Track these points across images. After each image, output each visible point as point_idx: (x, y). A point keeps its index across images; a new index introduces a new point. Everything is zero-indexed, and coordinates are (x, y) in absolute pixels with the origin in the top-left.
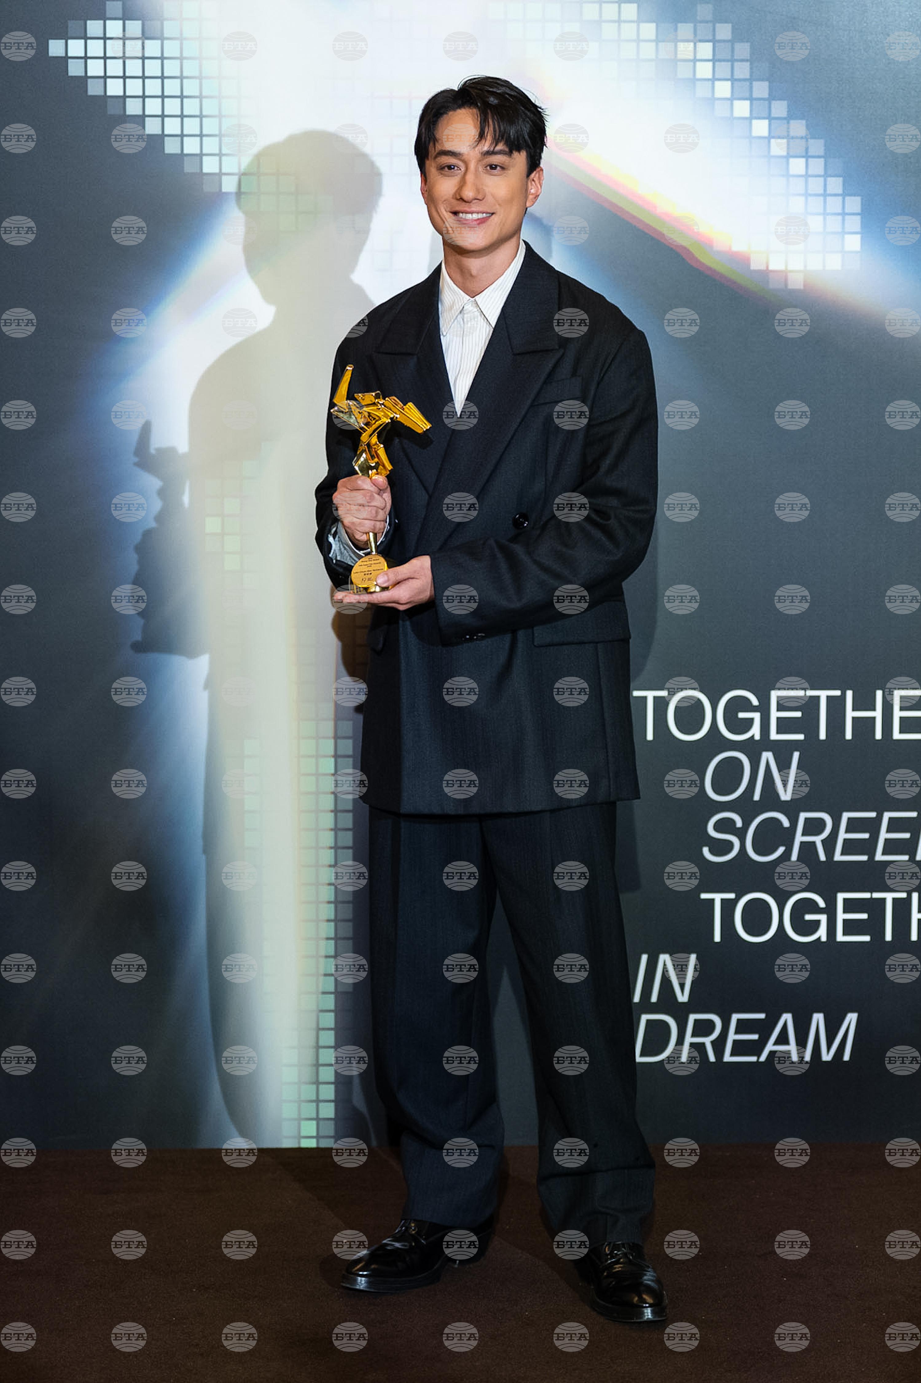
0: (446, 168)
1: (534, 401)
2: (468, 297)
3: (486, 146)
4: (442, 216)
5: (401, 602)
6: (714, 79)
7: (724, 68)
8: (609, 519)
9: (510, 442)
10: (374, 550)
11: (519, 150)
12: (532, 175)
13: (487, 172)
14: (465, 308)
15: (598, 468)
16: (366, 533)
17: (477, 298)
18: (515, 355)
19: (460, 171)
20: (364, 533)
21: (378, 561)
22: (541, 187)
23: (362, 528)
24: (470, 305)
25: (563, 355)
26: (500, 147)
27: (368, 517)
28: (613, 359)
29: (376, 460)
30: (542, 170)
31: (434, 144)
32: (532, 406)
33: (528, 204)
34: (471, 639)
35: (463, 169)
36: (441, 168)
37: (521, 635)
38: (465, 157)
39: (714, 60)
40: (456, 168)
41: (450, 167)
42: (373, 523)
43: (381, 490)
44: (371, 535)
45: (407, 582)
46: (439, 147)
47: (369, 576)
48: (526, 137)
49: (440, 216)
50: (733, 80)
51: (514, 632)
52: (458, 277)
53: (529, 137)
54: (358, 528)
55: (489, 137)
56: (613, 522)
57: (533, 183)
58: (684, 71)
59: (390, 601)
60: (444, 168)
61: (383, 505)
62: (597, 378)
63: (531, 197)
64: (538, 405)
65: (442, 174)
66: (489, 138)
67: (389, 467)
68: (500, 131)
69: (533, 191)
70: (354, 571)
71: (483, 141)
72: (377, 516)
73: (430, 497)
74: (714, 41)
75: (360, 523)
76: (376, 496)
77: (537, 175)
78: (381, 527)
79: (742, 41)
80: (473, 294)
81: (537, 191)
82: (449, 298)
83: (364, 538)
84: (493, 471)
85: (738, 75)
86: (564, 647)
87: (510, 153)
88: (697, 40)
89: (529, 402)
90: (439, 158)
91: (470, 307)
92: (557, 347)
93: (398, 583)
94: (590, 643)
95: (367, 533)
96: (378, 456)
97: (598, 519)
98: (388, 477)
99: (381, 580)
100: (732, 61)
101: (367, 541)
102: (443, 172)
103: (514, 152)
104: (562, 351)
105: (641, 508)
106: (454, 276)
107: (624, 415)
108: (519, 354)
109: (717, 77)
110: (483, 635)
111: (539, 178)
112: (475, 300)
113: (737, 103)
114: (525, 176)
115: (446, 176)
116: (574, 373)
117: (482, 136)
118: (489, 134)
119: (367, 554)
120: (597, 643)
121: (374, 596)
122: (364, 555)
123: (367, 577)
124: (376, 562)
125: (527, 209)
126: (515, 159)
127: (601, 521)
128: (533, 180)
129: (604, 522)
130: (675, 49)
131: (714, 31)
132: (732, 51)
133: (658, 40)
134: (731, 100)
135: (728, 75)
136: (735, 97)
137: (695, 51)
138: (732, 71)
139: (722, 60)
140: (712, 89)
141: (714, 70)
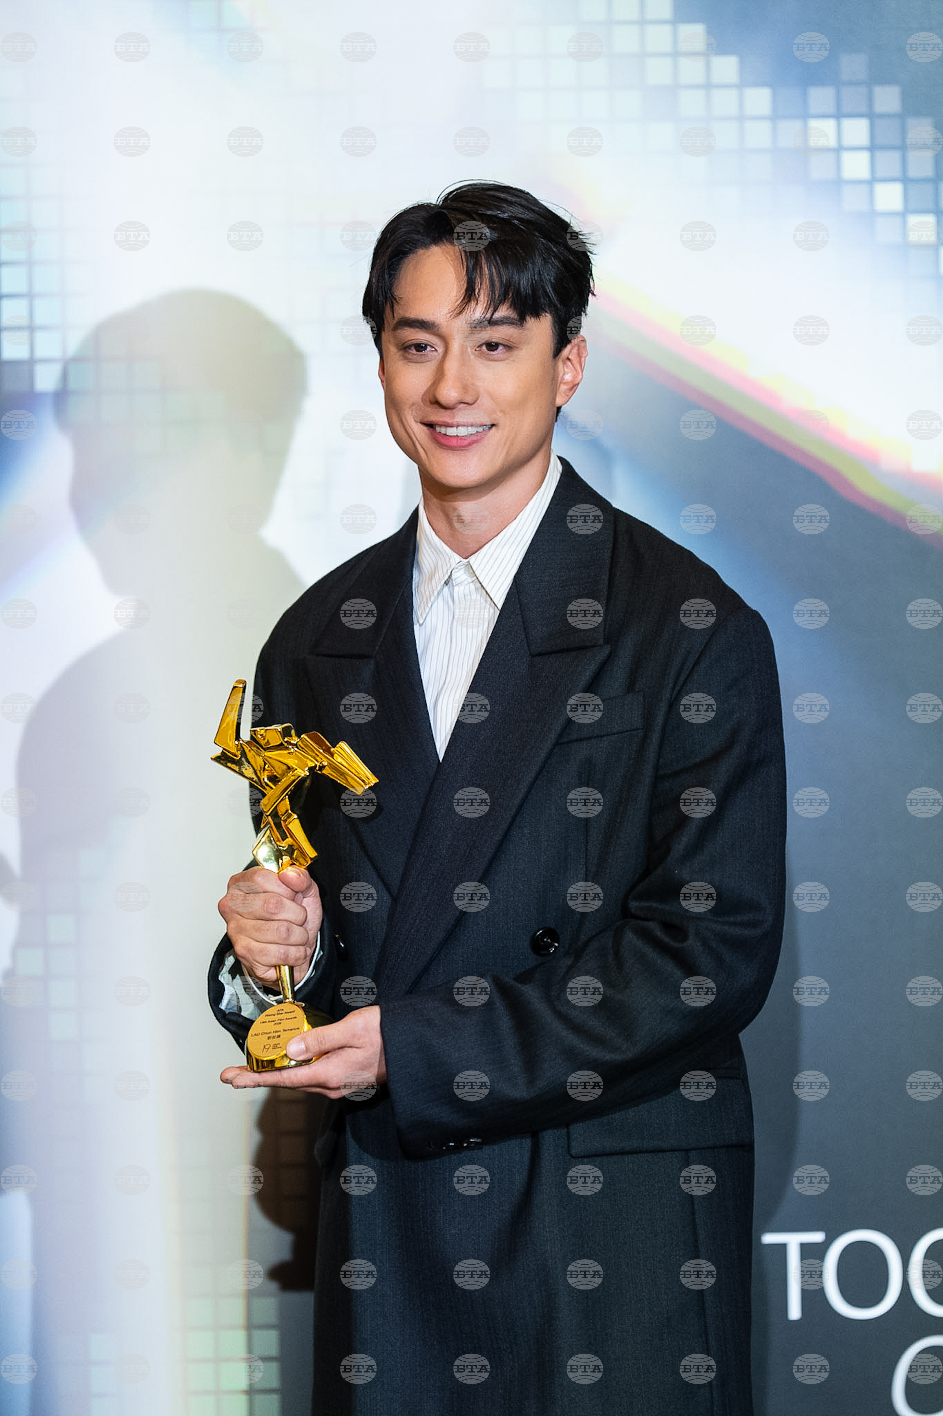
0: (413, 348)
1: (560, 736)
2: (457, 558)
3: (478, 311)
4: (408, 427)
5: (331, 1086)
6: (873, 180)
7: (890, 161)
8: (685, 938)
9: (521, 806)
10: (289, 995)
11: (536, 314)
12: (566, 352)
13: (481, 355)
14: (453, 577)
15: (669, 850)
16: (275, 967)
17: (472, 559)
18: (533, 656)
19: (435, 353)
20: (271, 966)
21: (292, 1015)
22: (582, 372)
23: (264, 958)
24: (462, 571)
25: (609, 656)
26: (503, 311)
27: (275, 938)
28: (697, 663)
29: (289, 840)
30: (584, 341)
31: (392, 307)
32: (557, 744)
33: (559, 402)
34: (458, 1148)
35: (441, 350)
36: (405, 348)
37: (549, 1138)
38: (444, 330)
39: (873, 148)
40: (429, 348)
41: (420, 347)
42: (282, 949)
43: (297, 892)
44: (285, 970)
45: (341, 1052)
46: (401, 312)
47: (276, 1041)
48: (549, 289)
49: (404, 427)
50: (905, 180)
51: (535, 1135)
52: (442, 525)
53: (554, 290)
54: (258, 958)
55: (482, 296)
56: (692, 944)
57: (569, 363)
58: (821, 168)
59: (313, 1082)
60: (409, 347)
61: (300, 918)
62: (668, 695)
63: (563, 388)
64: (568, 743)
65: (405, 358)
66: (483, 298)
67: (312, 853)
68: (501, 281)
69: (568, 377)
70: (252, 1032)
71: (473, 304)
72: (289, 936)
73: (395, 900)
74: (871, 116)
75: (261, 951)
76: (288, 903)
77: (575, 351)
78: (298, 955)
79: (917, 113)
80: (466, 554)
81: (575, 377)
82: (429, 558)
83: (271, 974)
84: (495, 857)
85: (913, 172)
86: (626, 1158)
87: (522, 319)
88: (839, 115)
89: (553, 736)
90: (399, 331)
91: (460, 576)
92: (601, 642)
93: (324, 1053)
94: (672, 1150)
95: (277, 967)
96: (292, 836)
97: (667, 940)
98: (309, 869)
99: (295, 1048)
100: (903, 148)
101: (277, 980)
102: (407, 355)
103: (528, 318)
104: (607, 650)
105: (745, 918)
106: (436, 524)
107: (716, 757)
108: (540, 655)
109: (879, 174)
110: (479, 1140)
111: (579, 356)
112: (469, 564)
113: (913, 220)
114: (551, 355)
115: (410, 361)
116: (630, 688)
117: (470, 294)
118: (482, 292)
119: (279, 1002)
120: (687, 1151)
121: (285, 1074)
122: (274, 1003)
123: (272, 1042)
124: (289, 1016)
125: (559, 409)
126: (528, 329)
127: (672, 943)
128: (568, 359)
129: (681, 945)
130: (805, 132)
131: (870, 99)
132: (903, 131)
133: (775, 117)
134: (904, 214)
135: (897, 173)
136: (910, 209)
137: (839, 133)
138: (904, 164)
139: (889, 147)
140: (871, 197)
141: (873, 164)
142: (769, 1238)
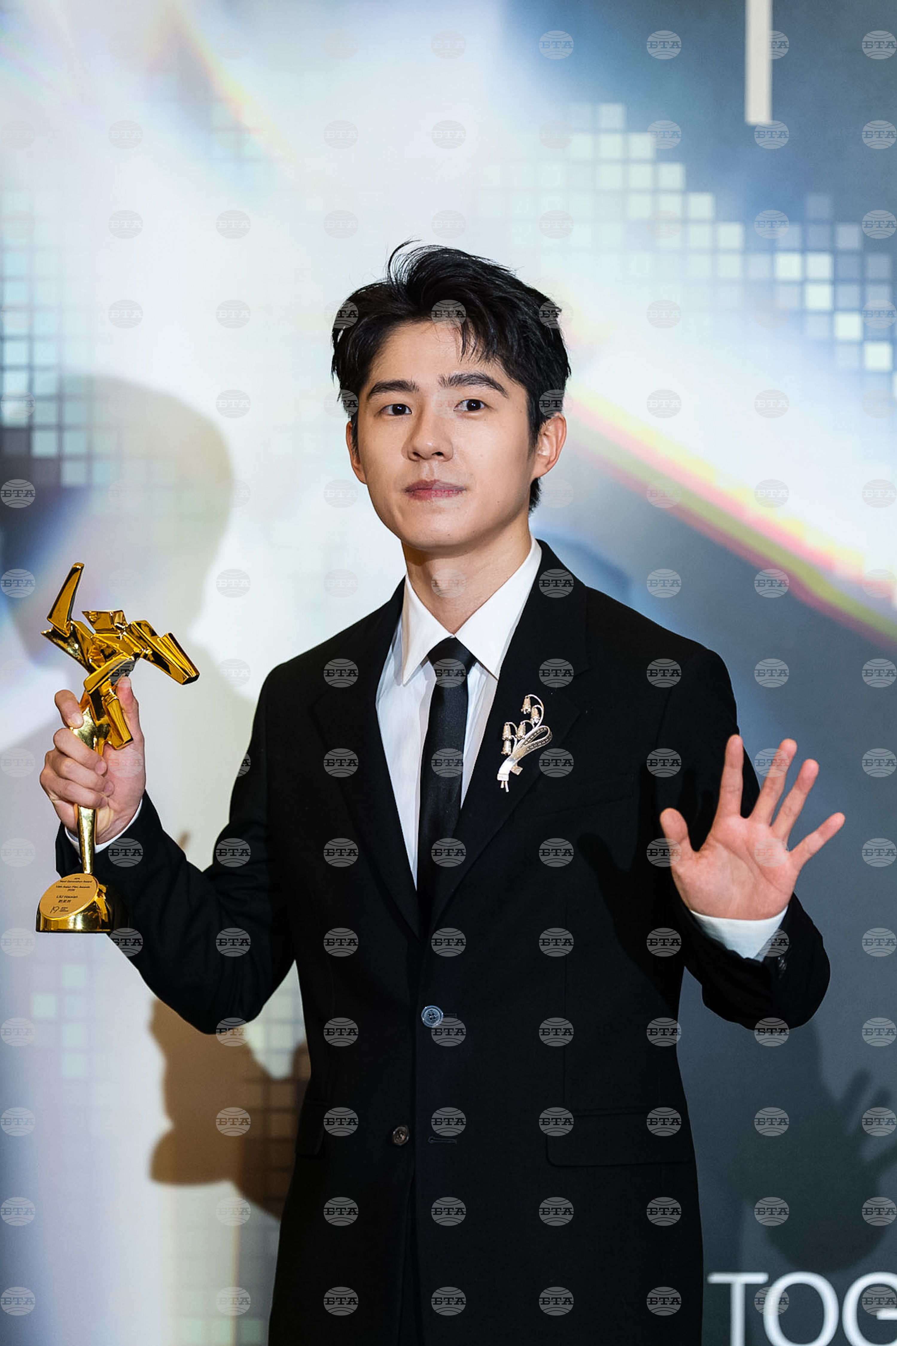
6: (835, 310)
7: (850, 293)
39: (836, 281)
58: (786, 299)
74: (834, 252)
79: (876, 252)
88: (804, 250)
109: (840, 305)
113: (870, 348)
130: (772, 266)
131: (833, 237)
132: (863, 267)
133: (747, 250)
134: (861, 344)
135: (856, 304)
136: (868, 336)
137: (804, 267)
138: (863, 298)
139: (848, 281)
140: (832, 327)
141: (835, 296)
142: (717, 1278)
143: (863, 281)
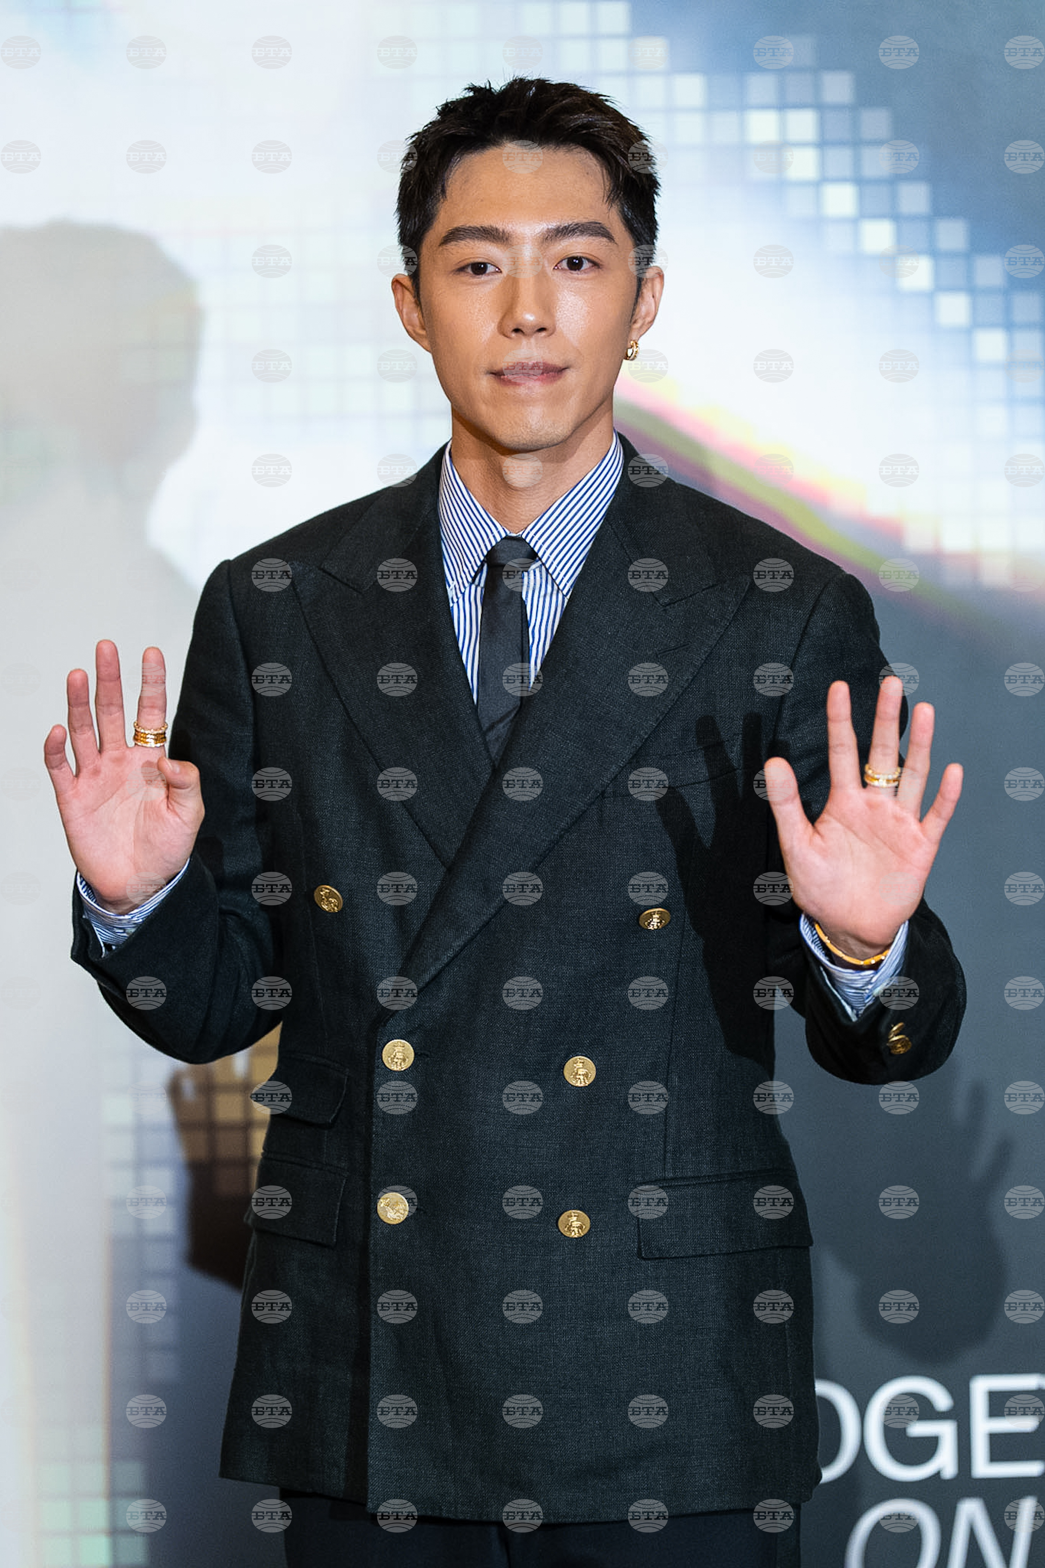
6: (823, 180)
7: (841, 158)
39: (823, 143)
50: (859, 181)
58: (760, 168)
74: (819, 107)
79: (873, 104)
85: (869, 171)
88: (783, 106)
109: (829, 174)
113: (868, 227)
130: (742, 127)
131: (817, 88)
132: (856, 125)
133: (711, 108)
134: (855, 221)
135: (848, 172)
136: (864, 214)
137: (783, 127)
138: (857, 162)
139: (841, 143)
140: (818, 201)
141: (822, 164)
143: (857, 143)
